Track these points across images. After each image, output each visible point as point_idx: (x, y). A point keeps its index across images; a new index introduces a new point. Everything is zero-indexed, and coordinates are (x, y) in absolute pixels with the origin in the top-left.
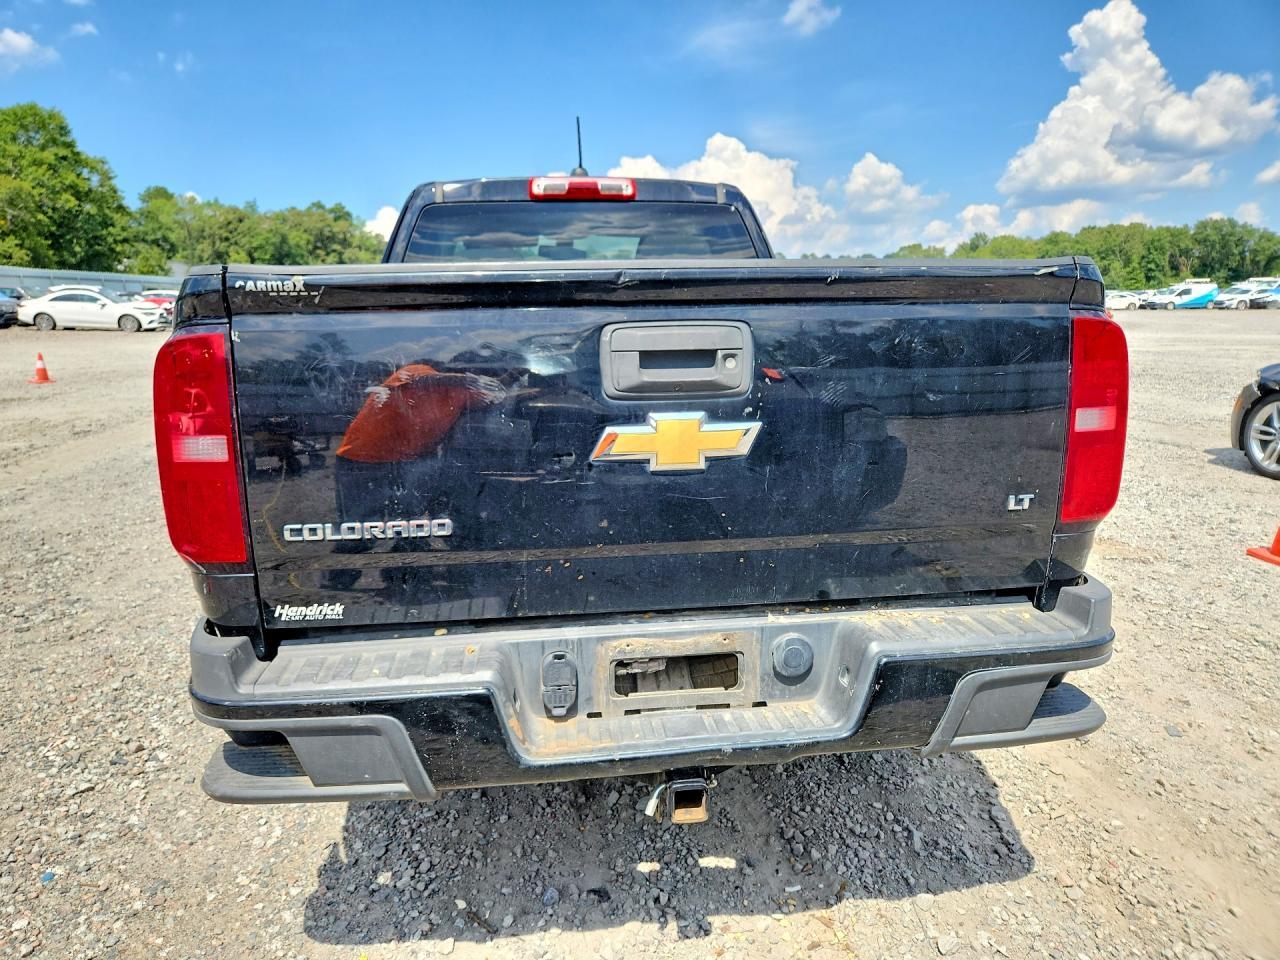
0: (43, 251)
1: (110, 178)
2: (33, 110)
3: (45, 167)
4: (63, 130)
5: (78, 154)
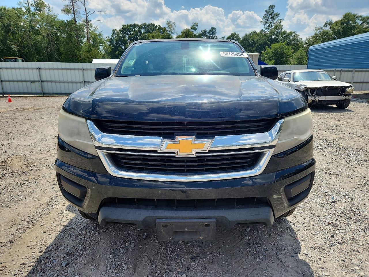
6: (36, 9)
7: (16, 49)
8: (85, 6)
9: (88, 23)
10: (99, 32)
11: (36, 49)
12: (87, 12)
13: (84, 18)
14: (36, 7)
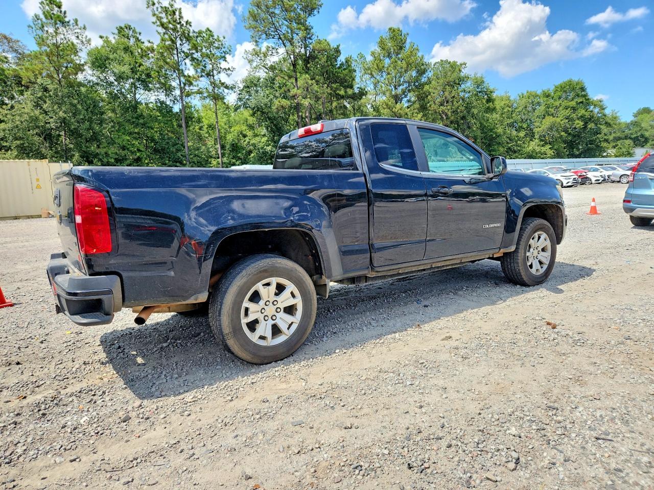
0: (562, 150)
1: (603, 109)
2: (570, 83)
3: (569, 109)
4: (583, 89)
5: (588, 99)
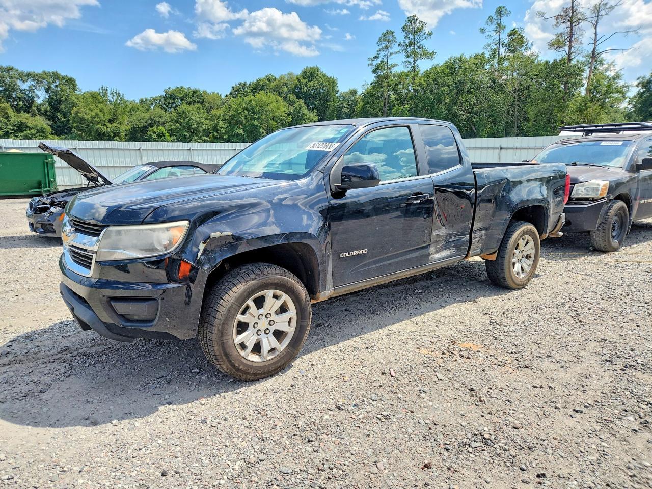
6: (509, 51)
7: (464, 118)
8: (596, 28)
9: (595, 57)
10: (617, 71)
11: (491, 116)
12: (598, 37)
13: (589, 49)
14: (509, 47)
